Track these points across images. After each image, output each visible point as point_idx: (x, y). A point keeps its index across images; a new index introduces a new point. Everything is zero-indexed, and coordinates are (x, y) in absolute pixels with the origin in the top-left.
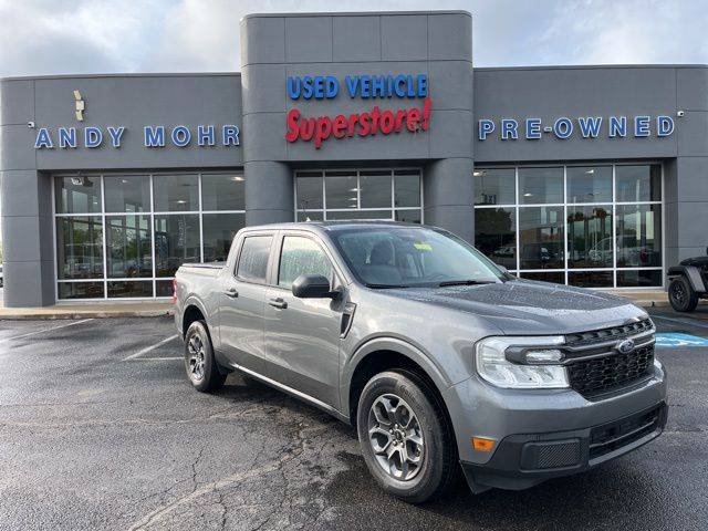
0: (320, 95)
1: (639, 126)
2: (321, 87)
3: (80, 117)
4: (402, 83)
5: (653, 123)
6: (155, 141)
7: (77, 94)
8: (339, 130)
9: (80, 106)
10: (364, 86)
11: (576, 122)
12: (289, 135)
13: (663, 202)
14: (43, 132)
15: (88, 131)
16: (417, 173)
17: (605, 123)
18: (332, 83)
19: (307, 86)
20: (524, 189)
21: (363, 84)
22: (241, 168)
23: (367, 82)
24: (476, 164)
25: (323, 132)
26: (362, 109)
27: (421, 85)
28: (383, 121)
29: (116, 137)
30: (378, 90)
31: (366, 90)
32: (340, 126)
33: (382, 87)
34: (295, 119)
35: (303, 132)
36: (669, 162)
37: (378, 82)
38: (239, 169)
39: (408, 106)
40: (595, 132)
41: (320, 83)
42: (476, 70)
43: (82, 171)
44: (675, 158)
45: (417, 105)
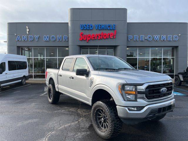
0: (89, 29)
1: (169, 38)
3: (28, 33)
4: (109, 26)
5: (173, 37)
6: (46, 40)
7: (27, 27)
8: (93, 38)
9: (28, 30)
10: (99, 27)
11: (153, 37)
12: (80, 39)
13: (175, 57)
14: (18, 37)
15: (30, 36)
16: (113, 48)
17: (160, 37)
18: (91, 26)
19: (85, 27)
21: (99, 26)
23: (100, 26)
25: (89, 38)
26: (99, 32)
27: (114, 27)
28: (104, 35)
29: (37, 38)
30: (103, 28)
31: (100, 28)
32: (93, 37)
34: (82, 35)
35: (84, 38)
37: (103, 26)
38: (68, 47)
39: (110, 32)
40: (158, 39)
41: (88, 26)
42: (128, 23)
44: (178, 46)
45: (113, 32)
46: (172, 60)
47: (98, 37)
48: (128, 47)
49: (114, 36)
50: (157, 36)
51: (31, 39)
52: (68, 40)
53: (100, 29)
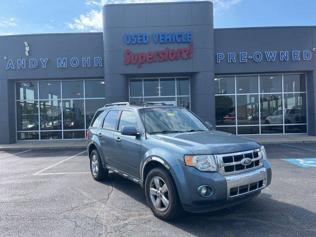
0: (140, 42)
1: (294, 56)
2: (141, 38)
3: (27, 54)
5: (301, 54)
6: (62, 65)
7: (26, 43)
8: (149, 59)
9: (27, 49)
10: (161, 38)
11: (264, 54)
12: (125, 61)
13: (306, 92)
14: (10, 61)
15: (31, 60)
16: (187, 79)
17: (278, 54)
18: (146, 36)
19: (134, 38)
20: (239, 86)
21: (161, 36)
23: (162, 36)
24: (216, 74)
25: (142, 59)
26: (160, 48)
27: (189, 37)
29: (44, 63)
30: (168, 39)
32: (150, 57)
34: (128, 53)
36: (310, 73)
37: (168, 35)
38: (102, 78)
40: (273, 59)
41: (140, 36)
42: (216, 30)
43: (29, 79)
44: (312, 71)
45: (186, 46)
47: (158, 58)
49: (189, 54)
50: (271, 54)
51: (33, 64)
52: (103, 65)
53: (162, 42)
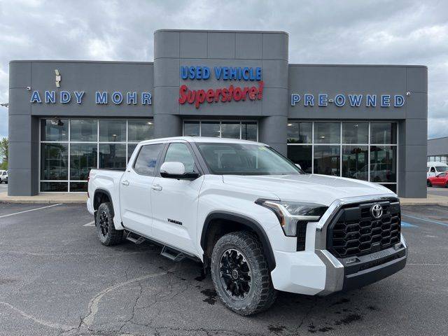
0: (200, 77)
1: (383, 100)
2: (200, 72)
3: (58, 85)
4: (247, 71)
5: (392, 99)
6: (101, 101)
7: (57, 71)
8: (210, 98)
9: (58, 78)
10: (225, 73)
11: (347, 98)
12: (180, 100)
13: (397, 145)
14: (36, 93)
15: (63, 93)
18: (206, 71)
19: (192, 72)
21: (224, 71)
22: (152, 118)
23: (226, 71)
25: (200, 98)
26: (223, 86)
27: (259, 73)
28: (235, 93)
29: (79, 97)
30: (233, 75)
31: (226, 75)
32: (210, 95)
33: (235, 73)
34: (184, 90)
35: (189, 98)
37: (233, 71)
39: (250, 85)
40: (358, 103)
41: (200, 70)
42: (290, 65)
43: (58, 116)
44: (405, 120)
46: (391, 151)
47: (221, 97)
48: (290, 120)
49: (258, 95)
50: (355, 97)
51: (66, 98)
52: (152, 102)
53: (226, 78)
